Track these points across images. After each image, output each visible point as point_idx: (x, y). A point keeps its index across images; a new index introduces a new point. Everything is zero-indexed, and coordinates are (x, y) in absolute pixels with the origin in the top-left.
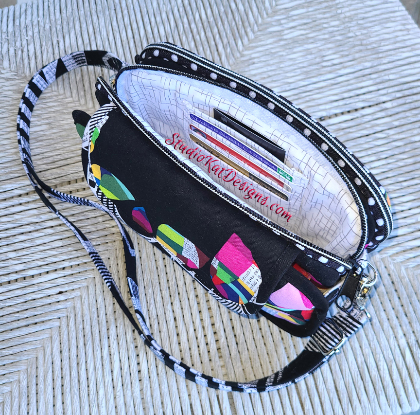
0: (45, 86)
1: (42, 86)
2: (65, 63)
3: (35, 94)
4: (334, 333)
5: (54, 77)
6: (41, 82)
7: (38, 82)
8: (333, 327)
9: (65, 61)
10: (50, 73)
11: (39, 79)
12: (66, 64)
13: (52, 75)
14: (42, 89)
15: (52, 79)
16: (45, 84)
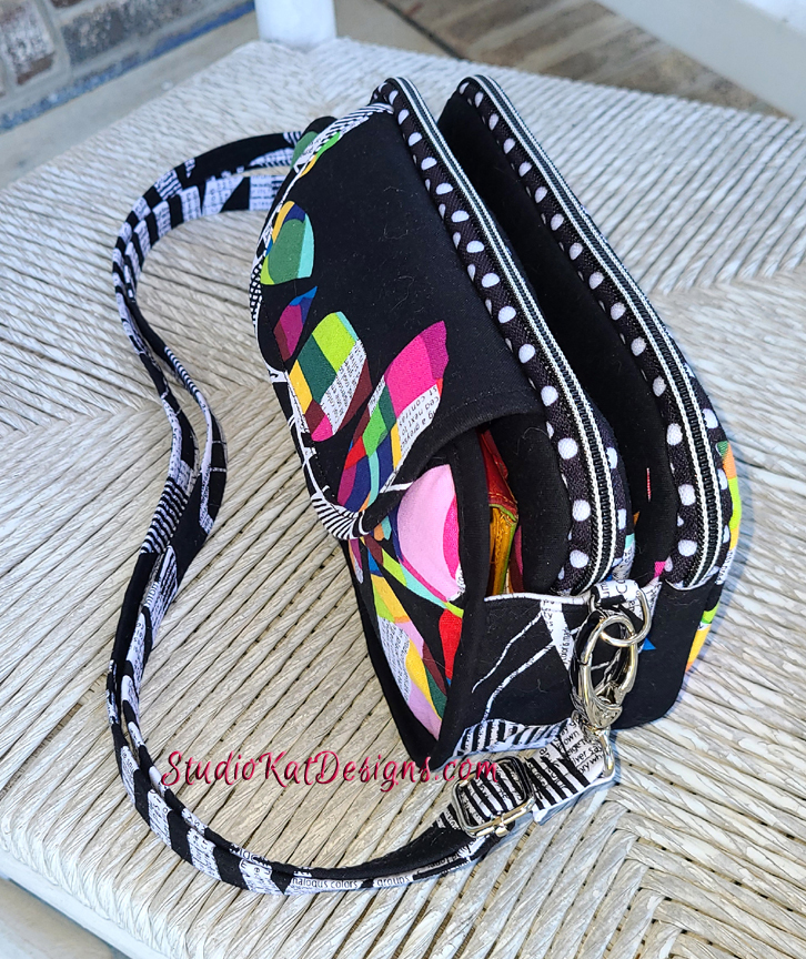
0: (194, 214)
1: (190, 212)
2: (252, 189)
3: (171, 219)
4: (512, 789)
5: (220, 207)
6: (193, 202)
7: (189, 200)
8: (516, 778)
9: (255, 186)
10: (216, 194)
11: (191, 196)
12: (254, 191)
13: (217, 200)
14: (186, 217)
15: (214, 208)
16: (196, 210)
